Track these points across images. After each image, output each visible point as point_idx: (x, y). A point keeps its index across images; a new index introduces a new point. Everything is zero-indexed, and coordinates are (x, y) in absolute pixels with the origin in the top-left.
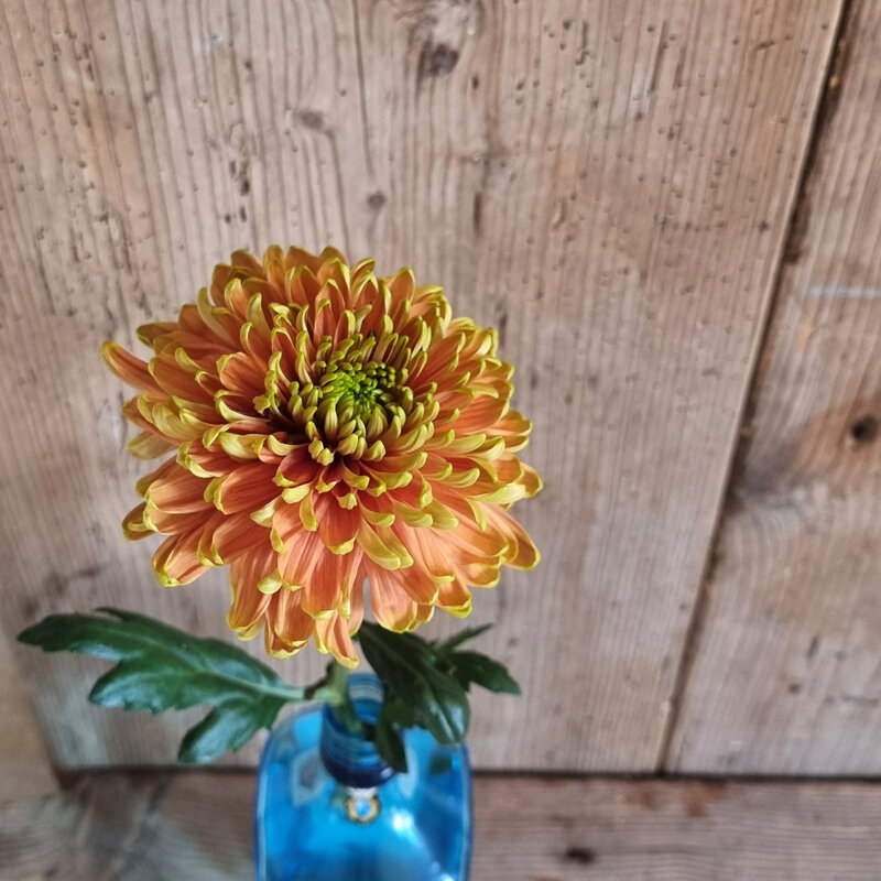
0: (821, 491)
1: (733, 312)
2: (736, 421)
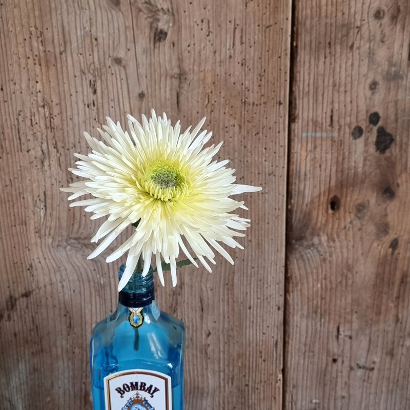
0: (324, 238)
1: (276, 143)
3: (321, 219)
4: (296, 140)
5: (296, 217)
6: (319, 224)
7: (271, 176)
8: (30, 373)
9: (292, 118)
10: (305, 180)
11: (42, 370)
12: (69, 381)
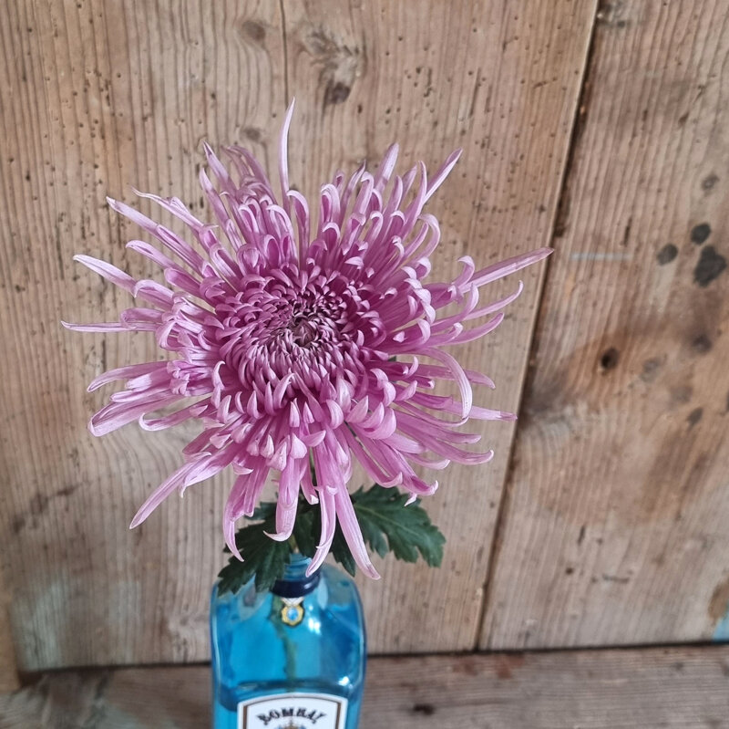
0: (582, 408)
2: (526, 353)
4: (560, 263)
5: (538, 383)
6: (577, 389)
7: (510, 320)
9: (559, 231)
10: (565, 323)
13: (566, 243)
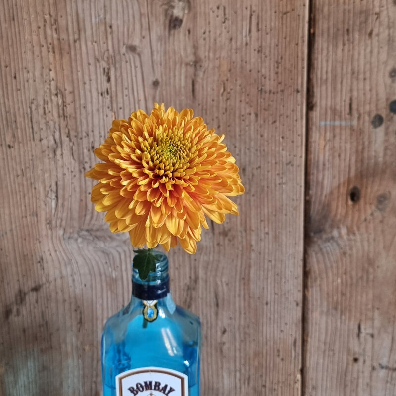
0: (344, 230)
1: (293, 132)
3: (341, 211)
4: (314, 128)
5: (315, 209)
6: (338, 217)
7: (288, 166)
8: (39, 371)
9: (310, 107)
10: (324, 170)
11: (51, 368)
12: (79, 380)
13: (316, 114)
